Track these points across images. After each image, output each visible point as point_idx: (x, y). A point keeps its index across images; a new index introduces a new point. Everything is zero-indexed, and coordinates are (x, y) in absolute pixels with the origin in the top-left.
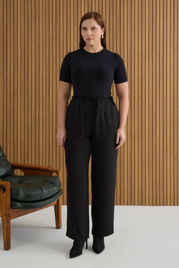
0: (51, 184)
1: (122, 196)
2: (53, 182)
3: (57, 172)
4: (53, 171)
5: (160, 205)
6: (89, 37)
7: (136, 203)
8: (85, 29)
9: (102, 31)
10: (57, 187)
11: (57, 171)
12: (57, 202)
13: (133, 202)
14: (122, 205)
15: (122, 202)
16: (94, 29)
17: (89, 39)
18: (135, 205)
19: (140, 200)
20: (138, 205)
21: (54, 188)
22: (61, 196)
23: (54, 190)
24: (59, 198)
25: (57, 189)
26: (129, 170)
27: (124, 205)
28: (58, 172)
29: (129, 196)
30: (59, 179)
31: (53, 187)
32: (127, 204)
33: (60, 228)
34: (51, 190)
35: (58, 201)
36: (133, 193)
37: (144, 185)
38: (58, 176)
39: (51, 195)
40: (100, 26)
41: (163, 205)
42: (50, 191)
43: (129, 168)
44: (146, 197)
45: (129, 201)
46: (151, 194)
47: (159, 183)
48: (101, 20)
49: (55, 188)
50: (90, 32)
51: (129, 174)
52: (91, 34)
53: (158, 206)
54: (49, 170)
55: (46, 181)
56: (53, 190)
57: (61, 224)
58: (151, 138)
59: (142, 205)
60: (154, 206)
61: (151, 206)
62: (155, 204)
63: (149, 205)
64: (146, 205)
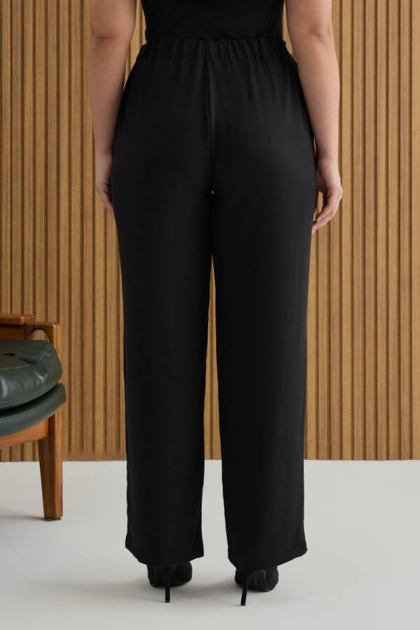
0: (28, 365)
2: (36, 358)
3: (47, 329)
4: (34, 326)
5: (388, 459)
10: (46, 375)
11: (46, 327)
12: (47, 425)
19: (324, 443)
20: (318, 458)
21: (35, 378)
22: (60, 409)
23: (38, 382)
24: (56, 413)
25: (48, 381)
28: (51, 327)
30: (53, 352)
31: (36, 373)
33: (59, 519)
34: (28, 383)
35: (51, 422)
37: (335, 393)
38: (51, 341)
39: (27, 400)
41: (400, 459)
42: (22, 385)
44: (344, 432)
46: (359, 422)
47: (384, 385)
49: (41, 378)
53: (381, 459)
54: (22, 322)
55: (12, 355)
56: (35, 383)
57: (61, 502)
59: (330, 458)
60: (370, 462)
61: (359, 459)
62: (373, 455)
63: (353, 459)
64: (343, 458)
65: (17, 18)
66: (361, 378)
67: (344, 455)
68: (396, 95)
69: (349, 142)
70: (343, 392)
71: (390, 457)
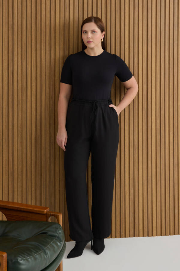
1: (123, 226)
3: (57, 216)
5: (170, 235)
6: (89, 40)
7: (141, 233)
8: (85, 32)
9: (102, 34)
13: (137, 233)
14: (123, 238)
15: (123, 233)
16: (94, 32)
17: (89, 42)
18: (139, 236)
19: (146, 230)
20: (143, 236)
23: (59, 247)
26: (132, 191)
27: (125, 237)
28: (59, 215)
29: (132, 225)
31: (57, 242)
32: (129, 236)
36: (137, 221)
37: (150, 210)
40: (100, 30)
41: (175, 234)
42: (54, 251)
43: (132, 188)
44: (153, 225)
45: (132, 232)
46: (159, 221)
48: (102, 24)
49: (59, 244)
50: (90, 35)
51: (132, 197)
52: (91, 37)
53: (167, 235)
54: (45, 213)
58: (158, 148)
59: (148, 236)
60: (163, 236)
61: (159, 236)
62: (164, 234)
63: (157, 236)
64: (153, 235)
65: (24, 64)
66: (160, 204)
67: (153, 234)
68: (172, 92)
69: (155, 110)
70: (153, 209)
71: (171, 234)
